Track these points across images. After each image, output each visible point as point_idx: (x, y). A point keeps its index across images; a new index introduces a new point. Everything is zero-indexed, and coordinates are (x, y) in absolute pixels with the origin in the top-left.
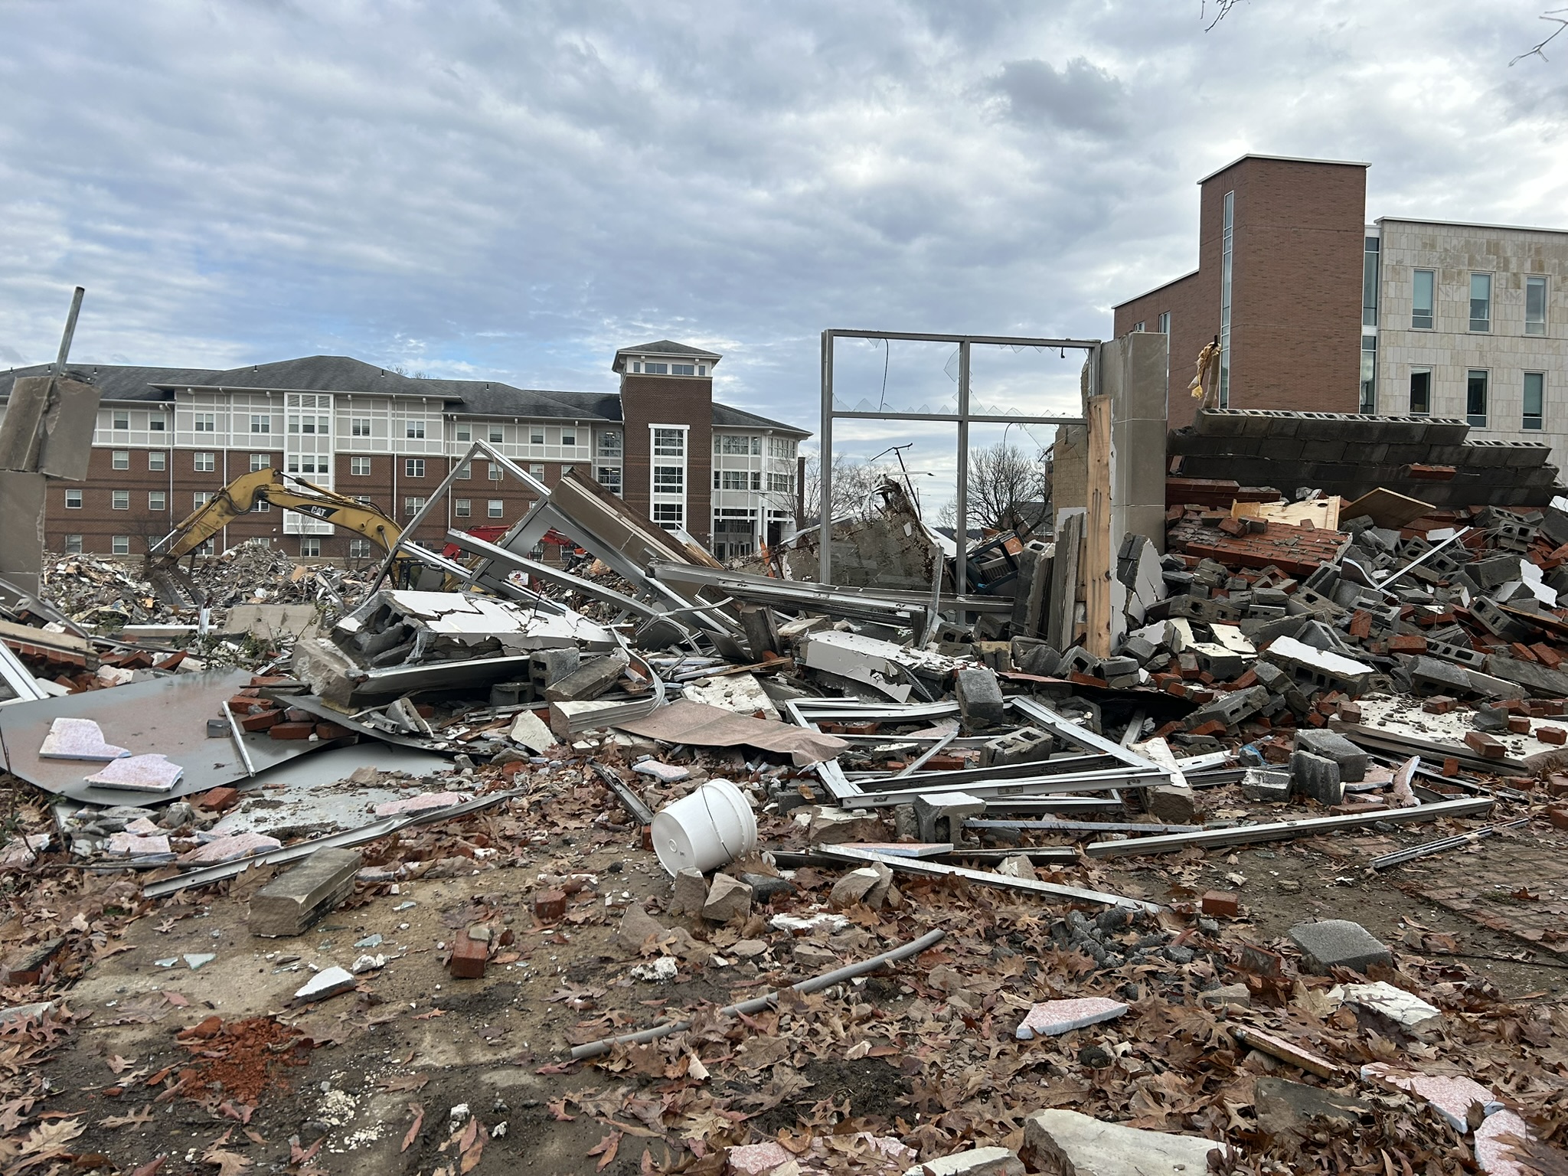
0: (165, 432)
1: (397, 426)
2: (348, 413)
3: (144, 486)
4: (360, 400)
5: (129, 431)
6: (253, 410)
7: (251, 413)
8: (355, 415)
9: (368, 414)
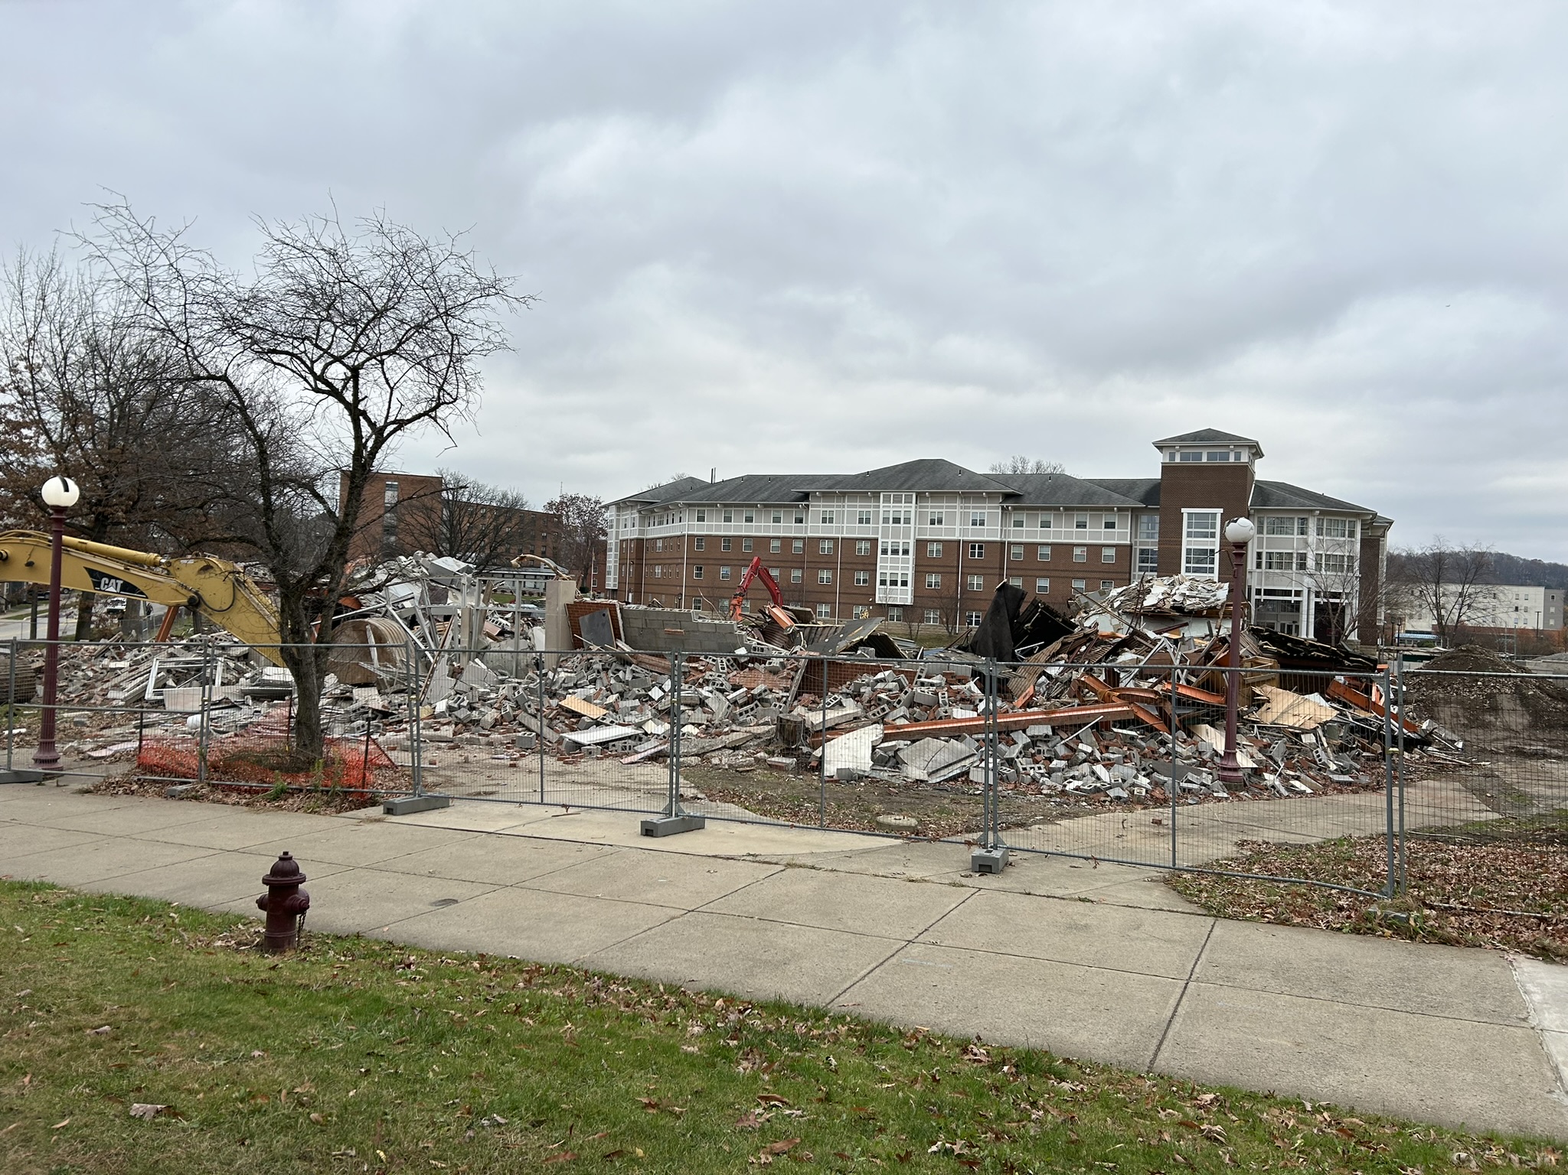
0: (803, 525)
1: (964, 515)
2: (927, 507)
3: (788, 564)
4: (936, 496)
5: (782, 524)
6: (861, 507)
7: (858, 509)
8: (932, 509)
9: (942, 507)
